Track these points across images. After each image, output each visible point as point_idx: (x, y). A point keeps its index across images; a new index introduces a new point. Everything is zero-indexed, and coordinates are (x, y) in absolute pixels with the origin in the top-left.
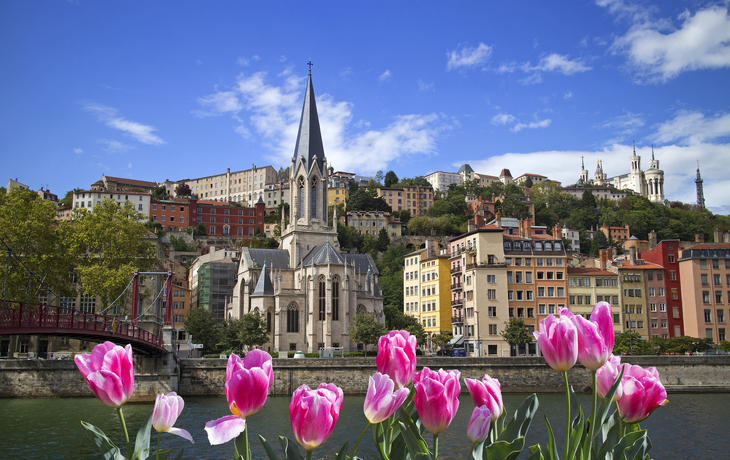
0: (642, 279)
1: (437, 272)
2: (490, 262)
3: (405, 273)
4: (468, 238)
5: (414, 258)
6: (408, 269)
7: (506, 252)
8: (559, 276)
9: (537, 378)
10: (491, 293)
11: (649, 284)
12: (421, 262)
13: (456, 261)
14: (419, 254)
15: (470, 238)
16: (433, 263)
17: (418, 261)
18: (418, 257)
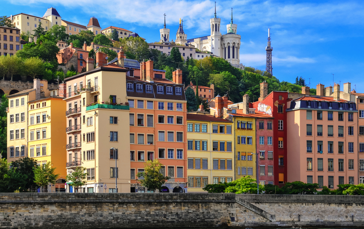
0: (254, 127)
1: (49, 113)
2: (113, 102)
3: (9, 115)
4: (88, 77)
5: (20, 98)
6: (12, 111)
7: (129, 94)
8: (179, 120)
9: (177, 214)
10: (114, 136)
11: (260, 132)
12: (29, 102)
13: (73, 102)
14: (27, 94)
15: (91, 77)
16: (44, 105)
17: (26, 101)
18: (26, 97)
